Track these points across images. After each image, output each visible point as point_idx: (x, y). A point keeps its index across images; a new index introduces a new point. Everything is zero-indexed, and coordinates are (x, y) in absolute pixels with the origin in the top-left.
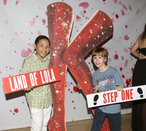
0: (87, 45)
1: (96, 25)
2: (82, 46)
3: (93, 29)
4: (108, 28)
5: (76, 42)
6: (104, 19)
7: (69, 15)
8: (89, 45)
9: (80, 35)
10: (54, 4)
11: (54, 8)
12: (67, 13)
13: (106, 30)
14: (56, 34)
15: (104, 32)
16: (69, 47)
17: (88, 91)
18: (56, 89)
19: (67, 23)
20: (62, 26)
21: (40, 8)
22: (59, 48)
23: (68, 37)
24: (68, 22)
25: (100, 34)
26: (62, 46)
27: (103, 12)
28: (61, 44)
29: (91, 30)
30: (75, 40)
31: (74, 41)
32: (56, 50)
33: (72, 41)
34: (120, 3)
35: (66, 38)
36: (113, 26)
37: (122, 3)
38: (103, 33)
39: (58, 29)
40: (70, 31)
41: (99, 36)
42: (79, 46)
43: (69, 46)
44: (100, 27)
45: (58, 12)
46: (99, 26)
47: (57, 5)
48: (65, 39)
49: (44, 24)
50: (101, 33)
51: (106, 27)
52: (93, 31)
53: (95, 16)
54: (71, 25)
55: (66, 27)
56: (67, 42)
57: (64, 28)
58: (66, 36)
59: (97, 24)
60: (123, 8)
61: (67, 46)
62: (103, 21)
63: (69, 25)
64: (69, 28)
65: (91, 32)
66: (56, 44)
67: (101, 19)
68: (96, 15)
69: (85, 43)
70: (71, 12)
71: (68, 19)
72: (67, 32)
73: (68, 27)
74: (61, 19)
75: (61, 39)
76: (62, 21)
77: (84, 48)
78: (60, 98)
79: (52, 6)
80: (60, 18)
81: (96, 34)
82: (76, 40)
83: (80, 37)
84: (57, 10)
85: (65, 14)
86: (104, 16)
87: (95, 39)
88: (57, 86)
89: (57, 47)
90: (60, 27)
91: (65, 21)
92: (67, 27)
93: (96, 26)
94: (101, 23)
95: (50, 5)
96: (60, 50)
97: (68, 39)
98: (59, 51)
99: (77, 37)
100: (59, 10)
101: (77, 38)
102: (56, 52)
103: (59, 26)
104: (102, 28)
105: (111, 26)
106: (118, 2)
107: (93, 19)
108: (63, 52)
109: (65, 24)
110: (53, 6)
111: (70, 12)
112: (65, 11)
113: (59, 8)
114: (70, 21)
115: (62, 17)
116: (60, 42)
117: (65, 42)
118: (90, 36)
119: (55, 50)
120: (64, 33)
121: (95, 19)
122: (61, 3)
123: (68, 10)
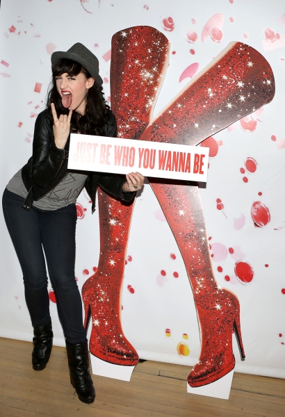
0: (197, 125)
1: (225, 77)
2: (184, 127)
3: (217, 88)
4: (259, 85)
5: (169, 115)
6: (250, 64)
7: (158, 54)
8: (201, 124)
9: (180, 100)
10: (127, 30)
11: (125, 39)
12: (155, 49)
13: (252, 91)
14: (126, 95)
15: (246, 96)
16: (151, 126)
17: (185, 234)
18: (111, 217)
19: (151, 72)
20: (140, 80)
22: (127, 126)
23: (152, 102)
24: (154, 69)
25: (234, 100)
26: (135, 122)
27: (247, 46)
28: (133, 118)
29: (210, 90)
30: (167, 111)
31: (165, 114)
32: (123, 130)
35: (147, 106)
36: (273, 81)
38: (243, 98)
39: (131, 85)
40: (157, 89)
41: (232, 104)
42: (175, 126)
43: (150, 124)
44: (236, 82)
45: (135, 48)
46: (235, 79)
47: (134, 32)
48: (145, 108)
50: (238, 97)
51: (252, 84)
52: (217, 93)
53: (226, 56)
54: (162, 76)
55: (148, 81)
56: (148, 115)
57: (145, 84)
58: (146, 102)
59: (228, 75)
61: (148, 123)
62: (247, 68)
63: (156, 76)
64: (156, 84)
65: (211, 95)
66: (122, 118)
67: (240, 64)
68: (229, 52)
69: (193, 120)
70: (165, 47)
71: (157, 63)
72: (151, 93)
73: (153, 80)
74: (140, 63)
75: (134, 107)
76: (141, 69)
77: (187, 132)
78: (117, 237)
79: (122, 36)
80: (137, 62)
81: (224, 100)
82: (170, 112)
83: (179, 106)
84: (132, 44)
85: (150, 51)
86: (249, 55)
87: (220, 111)
89: (124, 124)
90: (135, 82)
91: (149, 68)
92: (151, 82)
93: (224, 81)
94: (239, 74)
95: (119, 33)
96: (131, 131)
97: (151, 107)
98: (127, 132)
99: (174, 105)
100: (136, 44)
101: (173, 107)
102: (120, 135)
103: (134, 80)
104: (240, 84)
105: (269, 82)
107: (220, 62)
109: (147, 75)
110: (124, 34)
111: (160, 46)
112: (149, 45)
113: (138, 39)
114: (160, 68)
115: (142, 58)
116: (133, 114)
117: (144, 114)
118: (205, 104)
119: (119, 130)
120: (143, 93)
121: (225, 62)
122: (142, 27)
123: (158, 43)
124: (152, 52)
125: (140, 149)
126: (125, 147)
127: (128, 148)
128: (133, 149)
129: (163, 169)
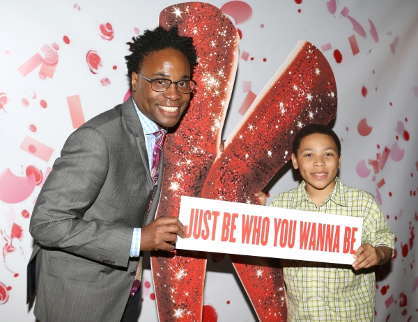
0: (270, 153)
1: (295, 88)
2: (257, 157)
3: (288, 101)
4: (324, 98)
5: (240, 141)
6: (318, 72)
7: (224, 50)
8: (274, 151)
9: (251, 120)
10: (181, 6)
11: (180, 21)
12: (220, 43)
13: (319, 105)
15: (314, 112)
16: (219, 160)
17: (265, 300)
19: (217, 77)
20: (203, 88)
21: (79, 9)
22: (189, 162)
23: (218, 124)
24: (220, 73)
25: (304, 117)
26: (199, 155)
27: (315, 48)
28: (196, 149)
29: (281, 104)
30: (238, 135)
31: (236, 140)
32: (182, 168)
33: (229, 139)
34: (344, 13)
35: (213, 129)
36: (336, 93)
37: (350, 14)
38: (311, 115)
40: (225, 104)
41: (302, 122)
42: (247, 156)
43: (218, 156)
44: (306, 96)
46: (305, 92)
47: (192, 10)
48: (210, 132)
49: (94, 70)
50: (307, 114)
51: (319, 96)
52: (288, 108)
53: (296, 59)
54: (230, 84)
55: (213, 91)
56: (215, 141)
57: (209, 95)
58: (212, 123)
59: (298, 85)
60: (354, 29)
61: (215, 155)
62: (314, 76)
63: (223, 83)
64: (223, 95)
65: (283, 111)
66: (181, 150)
67: (309, 70)
68: (299, 54)
69: (266, 147)
70: (233, 40)
71: (224, 63)
72: (217, 110)
73: (219, 90)
74: (201, 61)
75: (196, 132)
76: (203, 71)
77: (260, 163)
79: (175, 15)
81: (295, 118)
82: (241, 137)
83: (251, 127)
84: (188, 30)
85: (213, 45)
86: (316, 61)
87: (292, 132)
88: (179, 296)
89: (183, 160)
91: (213, 71)
92: (217, 93)
93: (295, 93)
94: (308, 84)
96: (193, 170)
97: (218, 131)
99: (245, 126)
100: (195, 32)
101: (244, 129)
102: (179, 176)
104: (309, 97)
105: (333, 94)
106: (339, 9)
107: (290, 68)
108: (203, 178)
109: (210, 81)
110: (178, 12)
111: (228, 40)
112: (213, 35)
113: (198, 23)
114: (227, 71)
115: (203, 56)
116: (195, 142)
117: (210, 141)
118: (278, 124)
119: (177, 170)
120: (207, 109)
121: (296, 67)
122: (202, 5)
123: (224, 34)
124: (217, 46)
125: (276, 220)
126: (256, 217)
127: (260, 218)
128: (267, 219)
129: (305, 248)
